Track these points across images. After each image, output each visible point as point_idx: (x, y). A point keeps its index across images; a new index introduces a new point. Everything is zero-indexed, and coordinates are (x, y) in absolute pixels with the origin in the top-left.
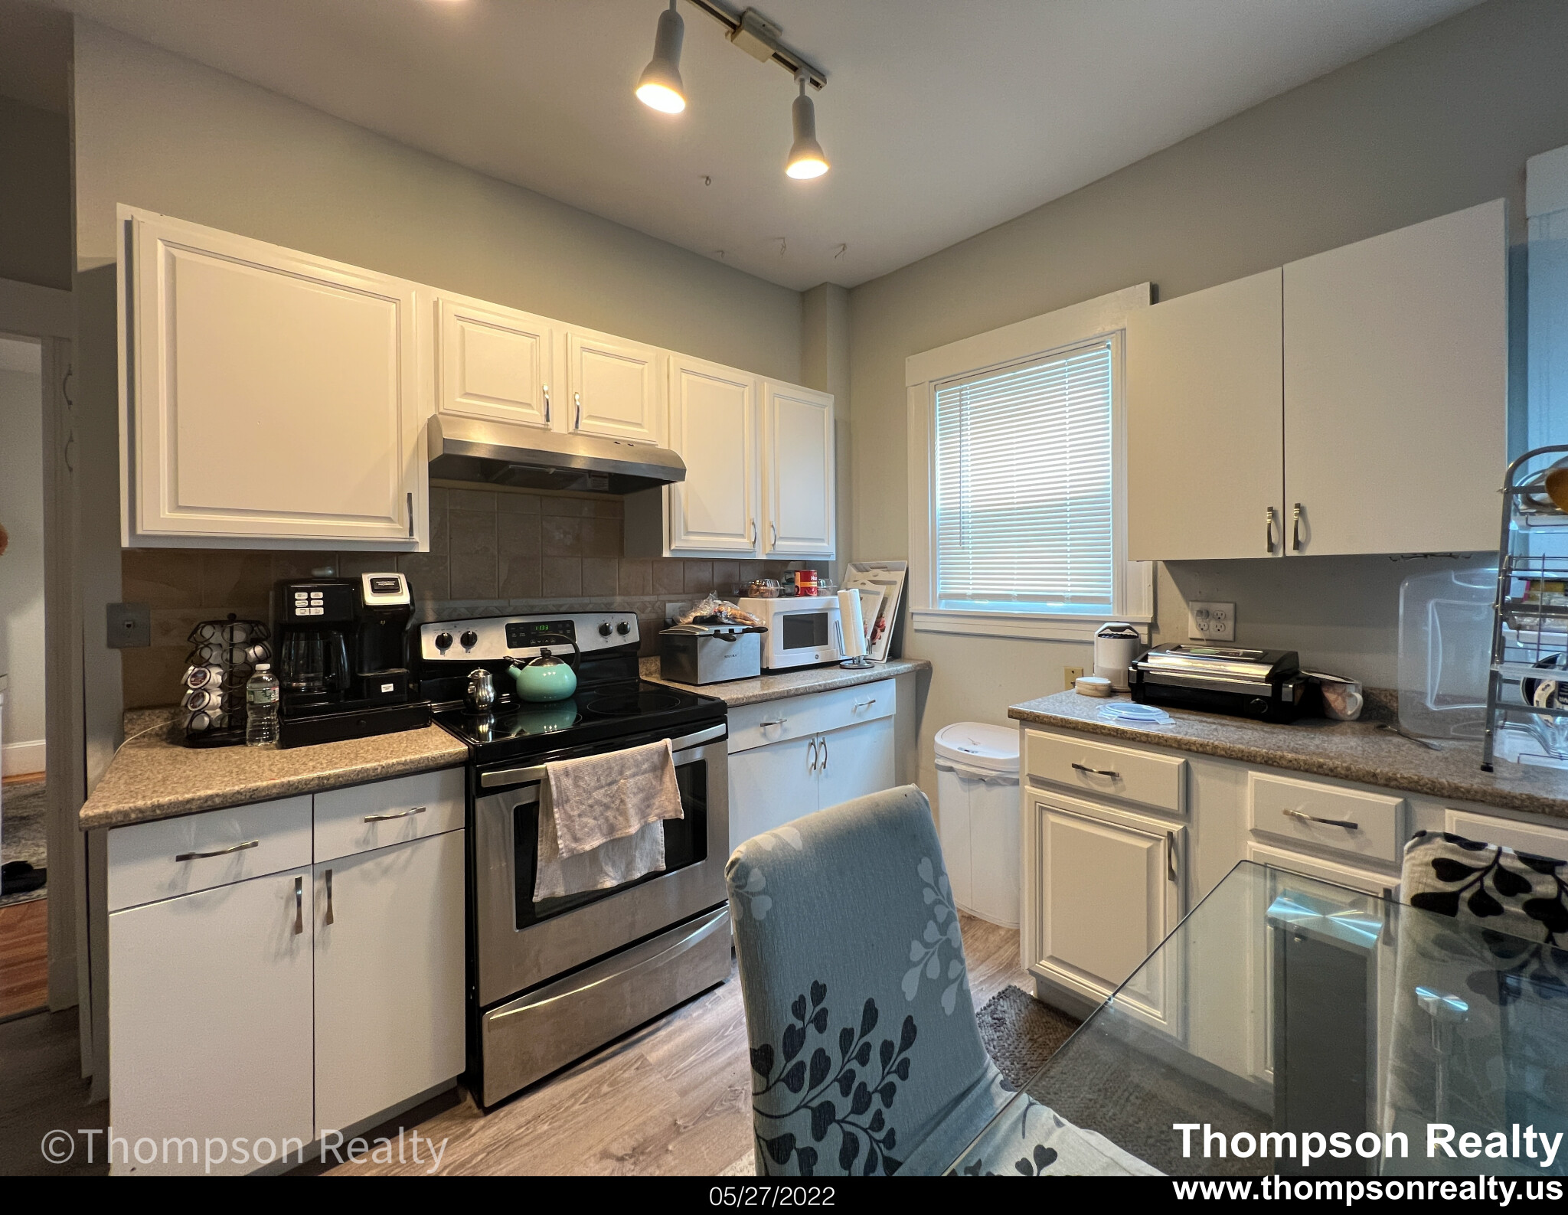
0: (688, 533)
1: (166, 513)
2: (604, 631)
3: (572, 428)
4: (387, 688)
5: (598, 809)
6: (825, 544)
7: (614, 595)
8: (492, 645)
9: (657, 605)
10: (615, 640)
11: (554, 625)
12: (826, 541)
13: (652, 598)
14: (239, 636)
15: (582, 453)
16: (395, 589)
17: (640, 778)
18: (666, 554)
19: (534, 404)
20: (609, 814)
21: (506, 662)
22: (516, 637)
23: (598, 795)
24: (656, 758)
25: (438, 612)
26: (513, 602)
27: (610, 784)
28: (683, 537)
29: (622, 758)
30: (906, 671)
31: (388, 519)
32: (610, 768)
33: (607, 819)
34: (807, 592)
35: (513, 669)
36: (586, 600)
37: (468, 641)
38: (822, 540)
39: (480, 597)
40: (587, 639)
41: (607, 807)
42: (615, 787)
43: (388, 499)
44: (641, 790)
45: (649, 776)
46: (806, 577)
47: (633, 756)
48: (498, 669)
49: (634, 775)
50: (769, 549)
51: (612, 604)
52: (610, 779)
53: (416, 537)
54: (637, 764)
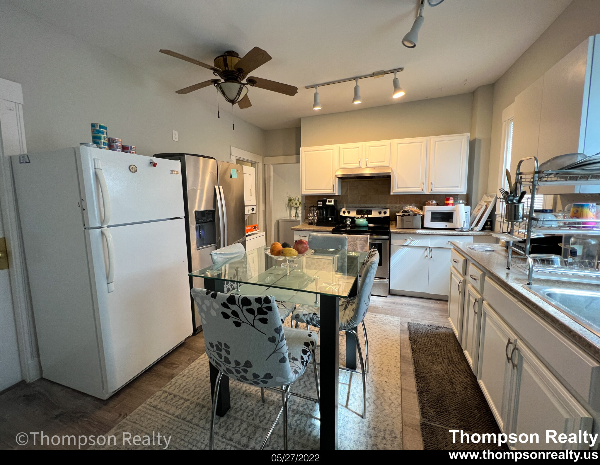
0: (398, 188)
1: (304, 191)
2: (380, 213)
3: (366, 166)
4: (330, 219)
5: (352, 245)
6: (459, 188)
7: (387, 204)
8: (353, 214)
9: (401, 207)
10: (382, 215)
11: (367, 210)
12: (460, 187)
13: (399, 205)
14: (315, 209)
15: (367, 172)
16: (331, 202)
17: (361, 242)
18: (391, 194)
19: (358, 163)
20: (354, 247)
21: (354, 217)
22: (358, 212)
23: (352, 242)
24: (365, 239)
25: (346, 206)
26: (361, 205)
27: (355, 241)
28: (397, 189)
29: (357, 237)
30: (480, 234)
31: (331, 189)
32: (354, 238)
33: (354, 248)
34: (447, 205)
35: (355, 219)
36: (379, 205)
37: (349, 213)
38: (458, 187)
39: (354, 204)
40: (375, 214)
41: (354, 246)
42: (355, 242)
43: (331, 186)
44: (361, 244)
45: (364, 242)
46: (447, 200)
47: (360, 237)
48: (353, 218)
49: (360, 241)
50: (430, 191)
51: (386, 206)
52: (355, 240)
53: (335, 192)
54: (361, 239)
